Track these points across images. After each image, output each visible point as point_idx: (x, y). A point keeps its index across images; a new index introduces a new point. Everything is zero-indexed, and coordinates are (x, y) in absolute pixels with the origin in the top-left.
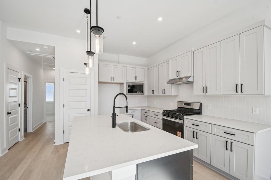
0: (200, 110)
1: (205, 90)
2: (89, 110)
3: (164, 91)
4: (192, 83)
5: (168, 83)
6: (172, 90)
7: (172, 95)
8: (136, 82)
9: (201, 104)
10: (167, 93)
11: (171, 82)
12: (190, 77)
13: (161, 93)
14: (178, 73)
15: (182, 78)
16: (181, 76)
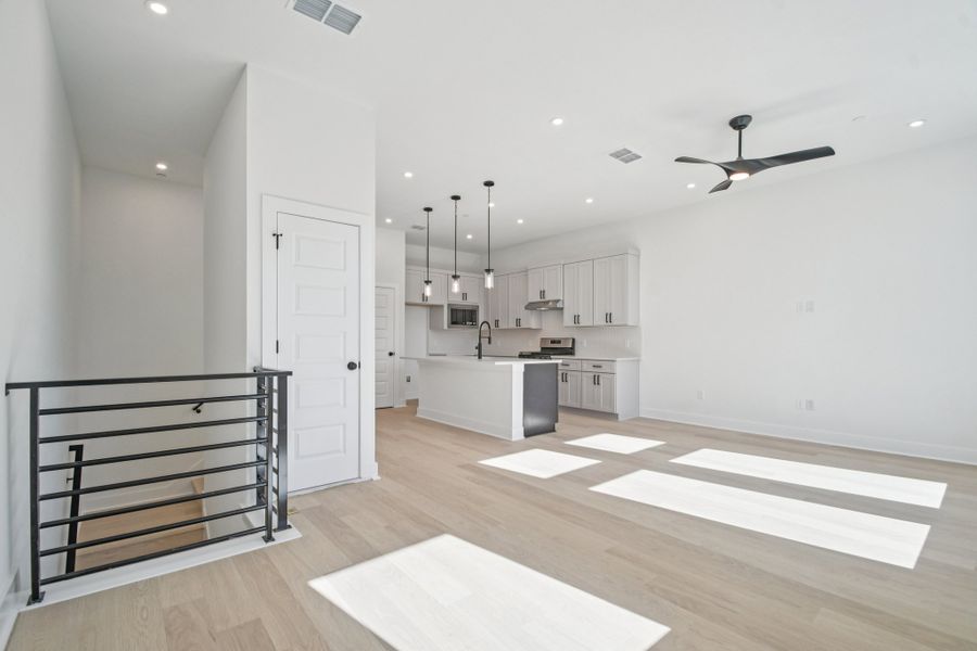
0: (573, 348)
1: (576, 319)
2: (391, 354)
3: (518, 321)
4: (562, 309)
5: (526, 308)
6: (531, 321)
7: (534, 327)
8: (465, 303)
9: (574, 340)
10: (523, 325)
11: (531, 306)
12: (558, 301)
13: (513, 325)
14: (542, 293)
15: (548, 302)
16: (547, 299)
